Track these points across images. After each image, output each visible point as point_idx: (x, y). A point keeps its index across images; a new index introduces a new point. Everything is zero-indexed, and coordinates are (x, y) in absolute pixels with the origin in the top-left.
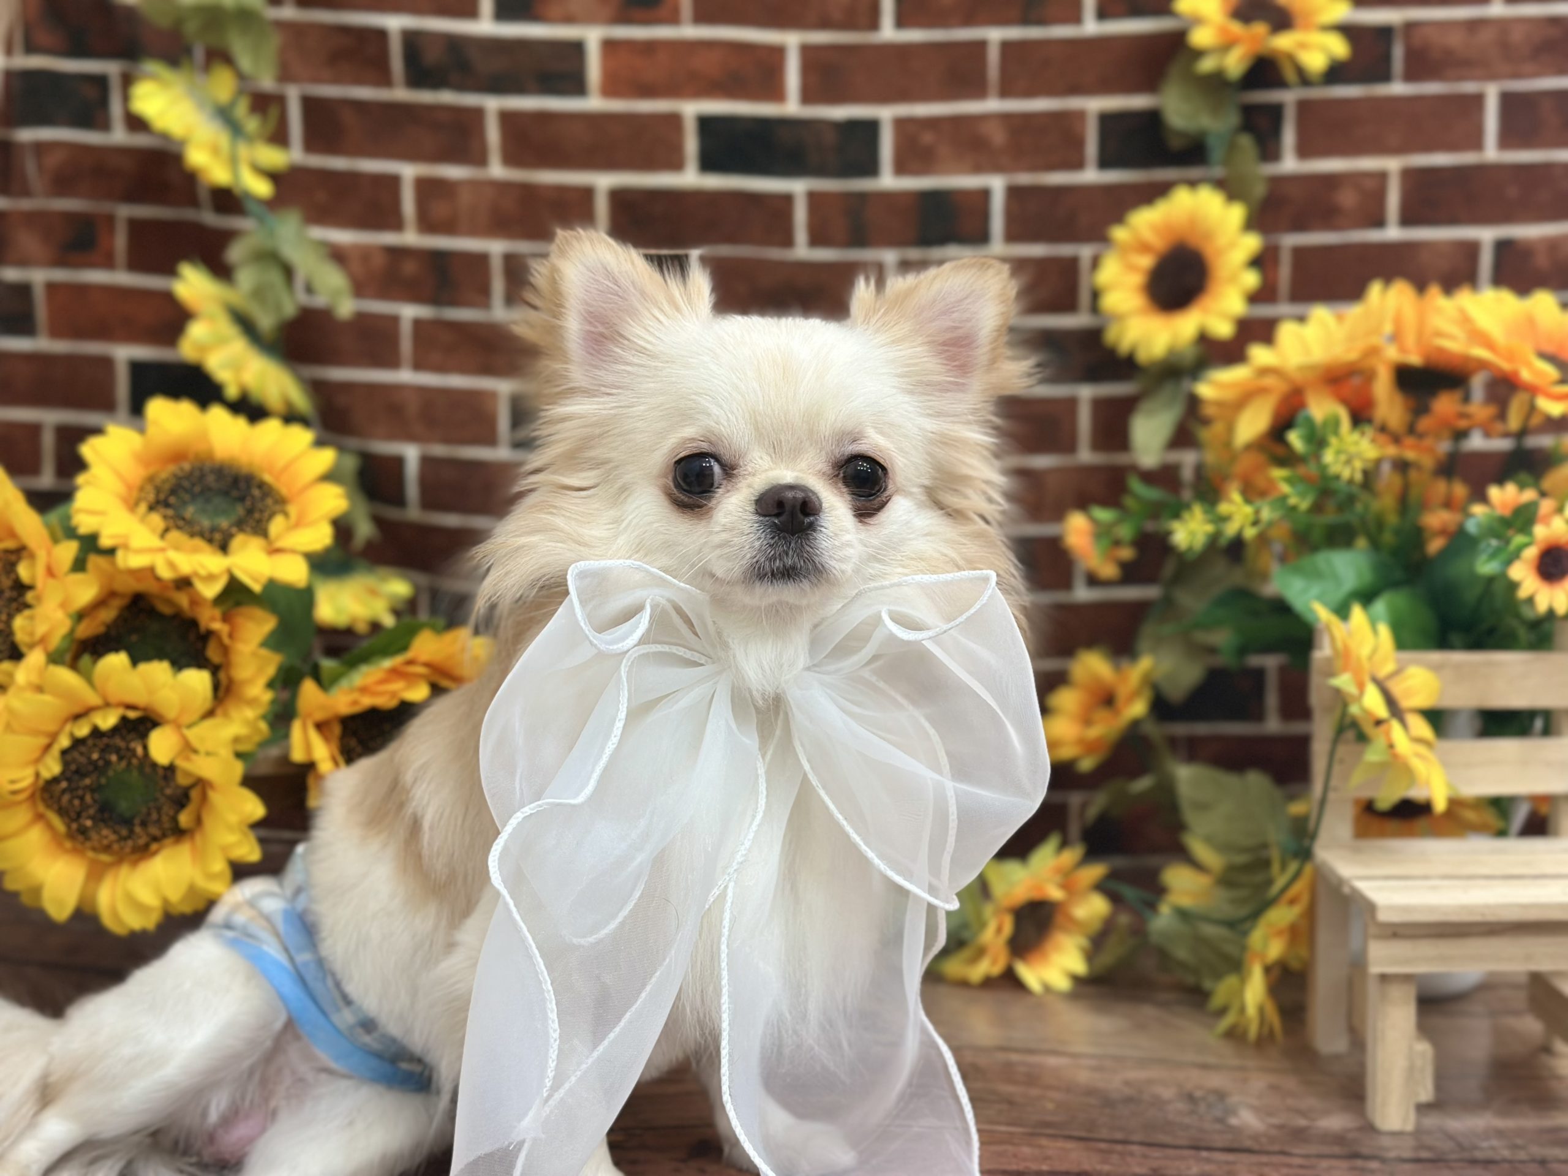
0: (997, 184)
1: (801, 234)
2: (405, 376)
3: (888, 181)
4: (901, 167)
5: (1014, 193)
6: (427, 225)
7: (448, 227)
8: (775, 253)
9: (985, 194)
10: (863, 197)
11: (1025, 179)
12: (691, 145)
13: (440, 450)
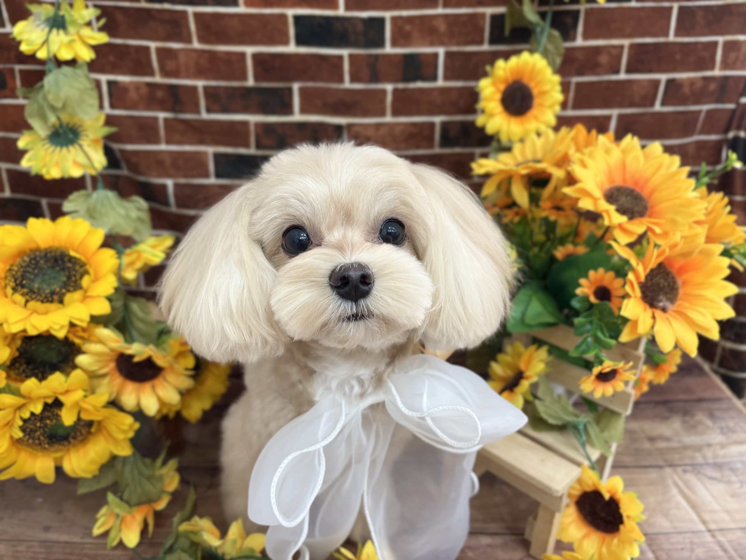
0: (441, 51)
1: (347, 77)
2: (163, 147)
3: (388, 49)
4: (394, 44)
5: (449, 55)
6: (165, 73)
7: (176, 74)
8: (334, 86)
9: (435, 56)
10: (376, 57)
11: (454, 49)
12: (292, 31)
13: (182, 181)
